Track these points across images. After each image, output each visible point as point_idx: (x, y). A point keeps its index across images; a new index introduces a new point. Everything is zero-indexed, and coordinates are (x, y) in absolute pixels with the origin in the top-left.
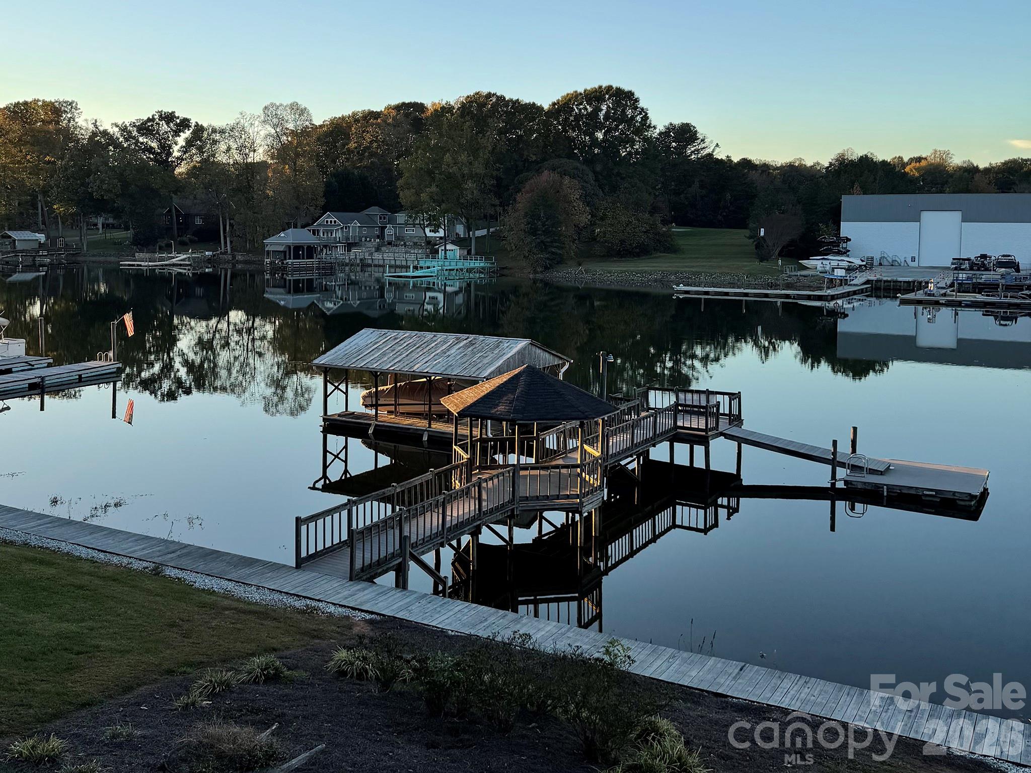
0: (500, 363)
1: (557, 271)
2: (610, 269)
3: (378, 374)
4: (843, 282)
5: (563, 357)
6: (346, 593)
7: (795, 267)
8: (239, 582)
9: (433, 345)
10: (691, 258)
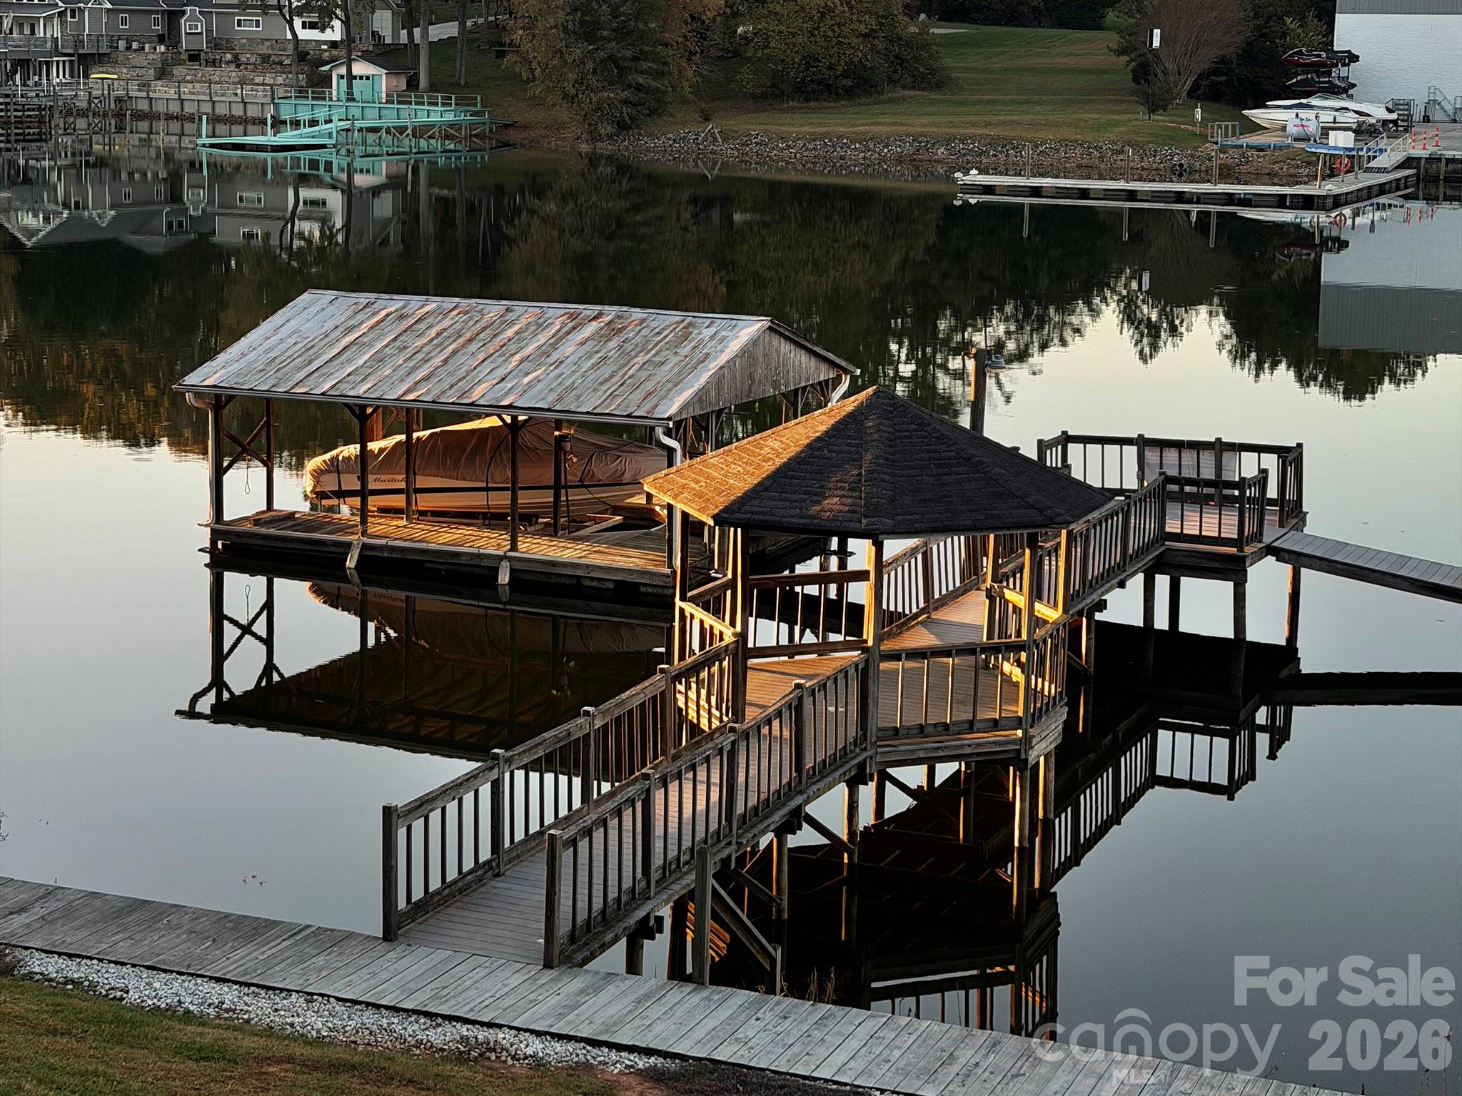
0: (703, 380)
1: (649, 135)
2: (784, 128)
3: (369, 410)
4: (1354, 162)
5: (838, 361)
6: (553, 1001)
7: (1234, 126)
8: (248, 985)
9: (510, 333)
10: (979, 102)
